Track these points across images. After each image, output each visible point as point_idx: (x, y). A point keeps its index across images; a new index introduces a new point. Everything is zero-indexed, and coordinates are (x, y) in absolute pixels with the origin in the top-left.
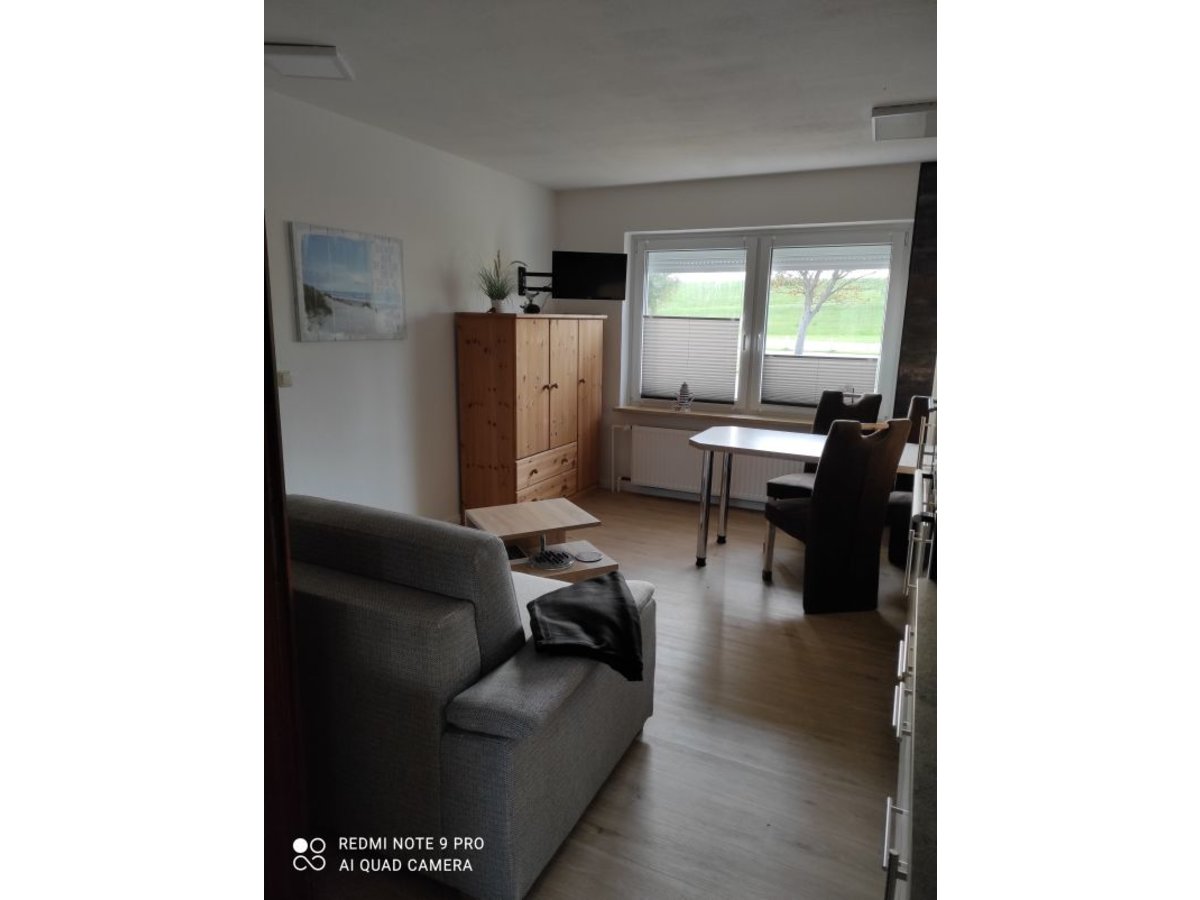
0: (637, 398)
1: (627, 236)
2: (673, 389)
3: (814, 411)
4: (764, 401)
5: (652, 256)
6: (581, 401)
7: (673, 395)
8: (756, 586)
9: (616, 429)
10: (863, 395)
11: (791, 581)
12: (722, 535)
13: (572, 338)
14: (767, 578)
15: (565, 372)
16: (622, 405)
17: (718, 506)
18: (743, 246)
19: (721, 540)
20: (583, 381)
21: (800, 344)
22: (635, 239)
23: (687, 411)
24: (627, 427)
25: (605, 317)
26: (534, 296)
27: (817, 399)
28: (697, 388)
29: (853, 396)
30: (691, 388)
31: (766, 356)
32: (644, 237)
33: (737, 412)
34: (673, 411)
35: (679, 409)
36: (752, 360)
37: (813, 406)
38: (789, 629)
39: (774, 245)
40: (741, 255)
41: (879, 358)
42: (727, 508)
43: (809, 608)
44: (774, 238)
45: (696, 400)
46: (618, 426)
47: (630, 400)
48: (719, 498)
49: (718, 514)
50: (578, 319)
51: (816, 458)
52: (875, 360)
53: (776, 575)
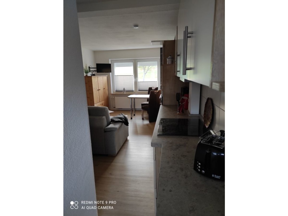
0: (115, 91)
1: (110, 60)
2: (122, 89)
3: (148, 91)
4: (139, 90)
5: (115, 64)
6: (104, 93)
7: (122, 90)
8: (141, 120)
9: (112, 98)
10: (155, 88)
11: (147, 119)
12: (134, 114)
13: (102, 80)
14: (143, 119)
15: (101, 87)
16: (112, 93)
17: (133, 110)
18: (132, 62)
19: (134, 115)
20: (104, 89)
21: (144, 80)
22: (111, 61)
23: (125, 93)
24: (114, 97)
25: (107, 76)
26: (93, 72)
27: (148, 89)
28: (127, 89)
29: (154, 88)
30: (125, 89)
31: (138, 82)
32: (113, 60)
33: (134, 93)
34: (122, 93)
35: (123, 93)
36: (136, 83)
37: (147, 90)
38: (147, 125)
39: (138, 62)
40: (132, 63)
41: (157, 81)
42: (135, 111)
43: (150, 122)
44: (137, 60)
45: (126, 91)
46: (112, 97)
47: (113, 92)
48: (133, 109)
49: (133, 112)
50: (102, 76)
51: (148, 98)
52: (157, 82)
53: (144, 118)
